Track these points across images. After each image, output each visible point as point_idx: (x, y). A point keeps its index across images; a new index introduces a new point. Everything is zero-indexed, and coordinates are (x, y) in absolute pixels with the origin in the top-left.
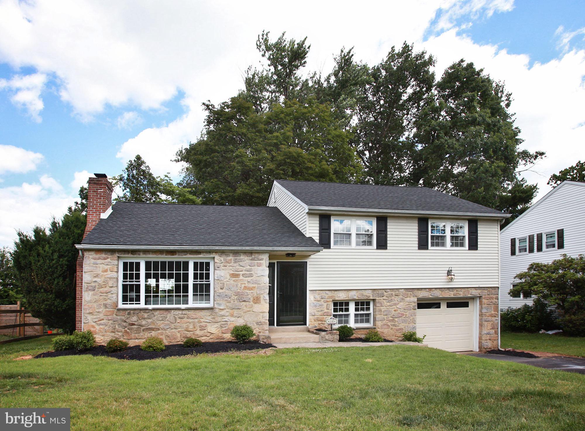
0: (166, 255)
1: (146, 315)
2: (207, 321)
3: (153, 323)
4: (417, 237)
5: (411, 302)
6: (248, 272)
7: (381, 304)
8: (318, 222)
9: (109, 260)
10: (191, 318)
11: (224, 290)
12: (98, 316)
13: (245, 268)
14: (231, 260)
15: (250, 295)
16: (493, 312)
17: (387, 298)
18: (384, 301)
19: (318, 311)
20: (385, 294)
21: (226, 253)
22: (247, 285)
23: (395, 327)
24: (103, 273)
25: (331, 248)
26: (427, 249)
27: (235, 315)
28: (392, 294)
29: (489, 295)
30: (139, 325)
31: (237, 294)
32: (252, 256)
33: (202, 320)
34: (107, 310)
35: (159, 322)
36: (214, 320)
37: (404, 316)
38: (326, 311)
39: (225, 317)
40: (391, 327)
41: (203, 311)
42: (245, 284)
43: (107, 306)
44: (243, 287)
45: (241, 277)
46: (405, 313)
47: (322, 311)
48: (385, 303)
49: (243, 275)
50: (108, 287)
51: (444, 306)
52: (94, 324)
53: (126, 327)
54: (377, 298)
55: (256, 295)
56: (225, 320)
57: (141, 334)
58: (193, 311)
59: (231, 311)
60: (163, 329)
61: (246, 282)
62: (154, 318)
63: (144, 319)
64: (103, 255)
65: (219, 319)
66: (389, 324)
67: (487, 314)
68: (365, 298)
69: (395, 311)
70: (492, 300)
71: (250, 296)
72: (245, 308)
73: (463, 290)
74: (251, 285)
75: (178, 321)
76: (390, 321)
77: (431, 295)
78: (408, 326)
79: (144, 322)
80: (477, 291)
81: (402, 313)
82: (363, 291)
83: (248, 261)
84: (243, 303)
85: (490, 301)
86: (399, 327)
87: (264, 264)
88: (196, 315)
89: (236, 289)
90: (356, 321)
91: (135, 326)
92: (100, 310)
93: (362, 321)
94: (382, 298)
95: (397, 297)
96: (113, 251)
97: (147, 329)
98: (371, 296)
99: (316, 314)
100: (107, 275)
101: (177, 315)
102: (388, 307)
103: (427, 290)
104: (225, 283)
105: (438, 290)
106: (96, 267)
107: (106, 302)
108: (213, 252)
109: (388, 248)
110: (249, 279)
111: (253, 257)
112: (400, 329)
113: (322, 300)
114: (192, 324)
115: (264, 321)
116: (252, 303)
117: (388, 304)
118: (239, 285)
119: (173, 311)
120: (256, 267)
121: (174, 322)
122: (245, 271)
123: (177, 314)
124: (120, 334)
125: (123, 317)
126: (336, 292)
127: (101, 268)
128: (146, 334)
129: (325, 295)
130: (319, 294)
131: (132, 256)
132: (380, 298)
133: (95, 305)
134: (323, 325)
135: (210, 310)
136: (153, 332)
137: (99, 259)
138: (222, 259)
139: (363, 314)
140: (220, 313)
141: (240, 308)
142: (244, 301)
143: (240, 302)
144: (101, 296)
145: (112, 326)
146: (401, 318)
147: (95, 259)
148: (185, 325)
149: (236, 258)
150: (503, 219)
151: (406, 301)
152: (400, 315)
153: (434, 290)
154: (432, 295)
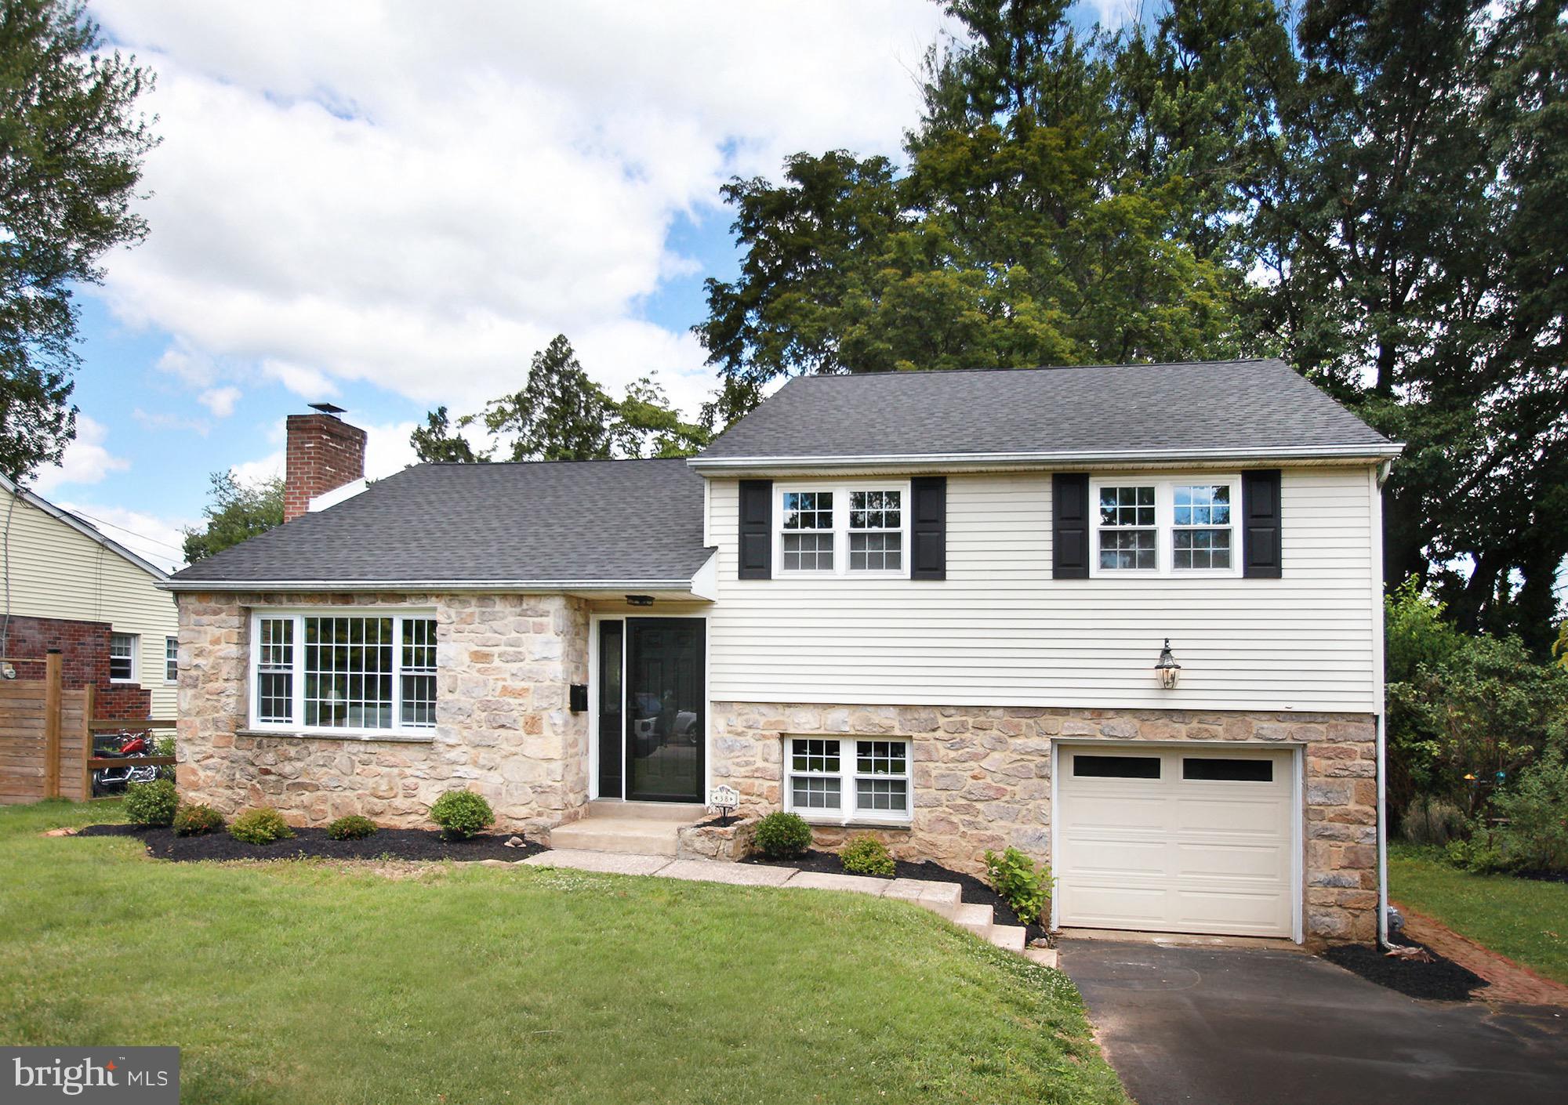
0: (333, 603)
1: (292, 751)
2: (418, 773)
3: (305, 771)
4: (1049, 536)
5: (1028, 753)
6: (513, 649)
7: (928, 752)
8: (736, 502)
9: (223, 616)
10: (386, 763)
11: (456, 696)
12: (203, 748)
13: (504, 638)
14: (472, 614)
15: (518, 709)
16: (1352, 806)
17: (946, 736)
18: (939, 744)
19: (738, 764)
20: (942, 721)
21: (461, 598)
22: (509, 683)
23: (975, 832)
24: (211, 647)
25: (773, 576)
26: (1085, 575)
27: (481, 761)
28: (963, 724)
29: (1333, 741)
30: (280, 775)
31: (486, 706)
32: (521, 604)
33: (408, 771)
34: (219, 733)
35: (319, 768)
36: (433, 774)
37: (1007, 798)
38: (760, 764)
39: (458, 767)
40: (962, 829)
41: (410, 746)
42: (504, 680)
43: (219, 724)
44: (499, 689)
45: (497, 662)
46: (1009, 788)
47: (747, 764)
48: (943, 752)
49: (500, 655)
50: (221, 681)
51: (1172, 769)
52: (195, 766)
53: (254, 777)
54: (915, 735)
55: (530, 711)
56: (458, 774)
57: (283, 797)
58: (388, 746)
59: (473, 751)
60: (326, 788)
61: (507, 676)
62: (308, 760)
63: (290, 759)
64: (213, 605)
65: (445, 771)
66: (955, 819)
67: (1330, 812)
68: (877, 731)
69: (974, 777)
70: (1349, 763)
71: (515, 714)
72: (504, 746)
73: (1225, 720)
74: (518, 685)
75: (358, 771)
76: (957, 809)
77: (1102, 732)
78: (1017, 830)
79: (287, 768)
80: (1284, 725)
81: (1001, 785)
82: (869, 709)
83: (511, 619)
84: (501, 730)
85: (1339, 763)
86: (989, 833)
87: (551, 627)
88: (394, 756)
89: (482, 694)
90: (863, 803)
91: (273, 778)
92: (206, 734)
93: (881, 804)
94: (930, 735)
95: (981, 733)
96: (229, 595)
97: (294, 784)
98: (897, 725)
99: (731, 773)
100: (219, 650)
101: (354, 754)
102: (950, 765)
103: (1087, 714)
104: (459, 676)
105: (1127, 717)
106: (199, 632)
107: (216, 715)
108: (432, 595)
109: (948, 575)
110: (514, 667)
111: (525, 606)
112: (993, 839)
113: (751, 732)
114: (386, 779)
115: (550, 783)
116: (521, 732)
117: (952, 754)
118: (491, 682)
119: (346, 744)
120: (532, 635)
121: (349, 772)
122: (506, 645)
123: (355, 751)
124: (243, 792)
125: (249, 754)
126: (788, 711)
127: (209, 636)
128: (293, 797)
129: (757, 717)
130: (740, 714)
131: (267, 606)
132: (924, 735)
133: (198, 721)
134: (751, 807)
135: (425, 746)
136: (307, 793)
137: (205, 613)
138: (452, 612)
139: (885, 782)
140: (447, 756)
141: (492, 744)
142: (503, 726)
143: (494, 728)
144: (208, 699)
145: (228, 772)
146: (995, 803)
147: (197, 613)
148: (371, 782)
149: (484, 609)
150: (1383, 463)
151: (1012, 747)
152: (992, 793)
153: (1111, 714)
154: (1106, 730)
